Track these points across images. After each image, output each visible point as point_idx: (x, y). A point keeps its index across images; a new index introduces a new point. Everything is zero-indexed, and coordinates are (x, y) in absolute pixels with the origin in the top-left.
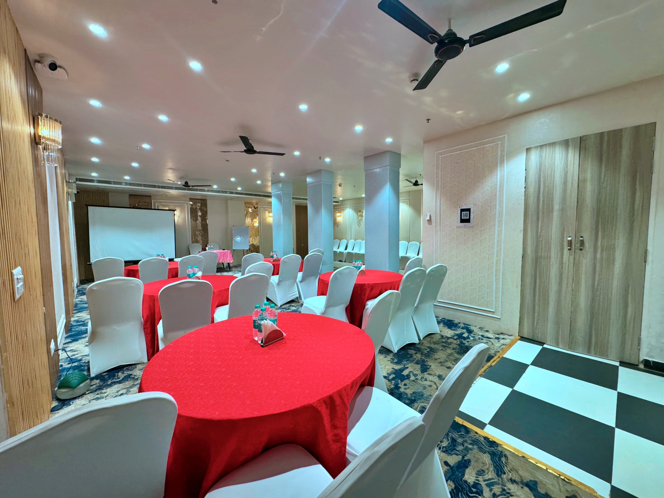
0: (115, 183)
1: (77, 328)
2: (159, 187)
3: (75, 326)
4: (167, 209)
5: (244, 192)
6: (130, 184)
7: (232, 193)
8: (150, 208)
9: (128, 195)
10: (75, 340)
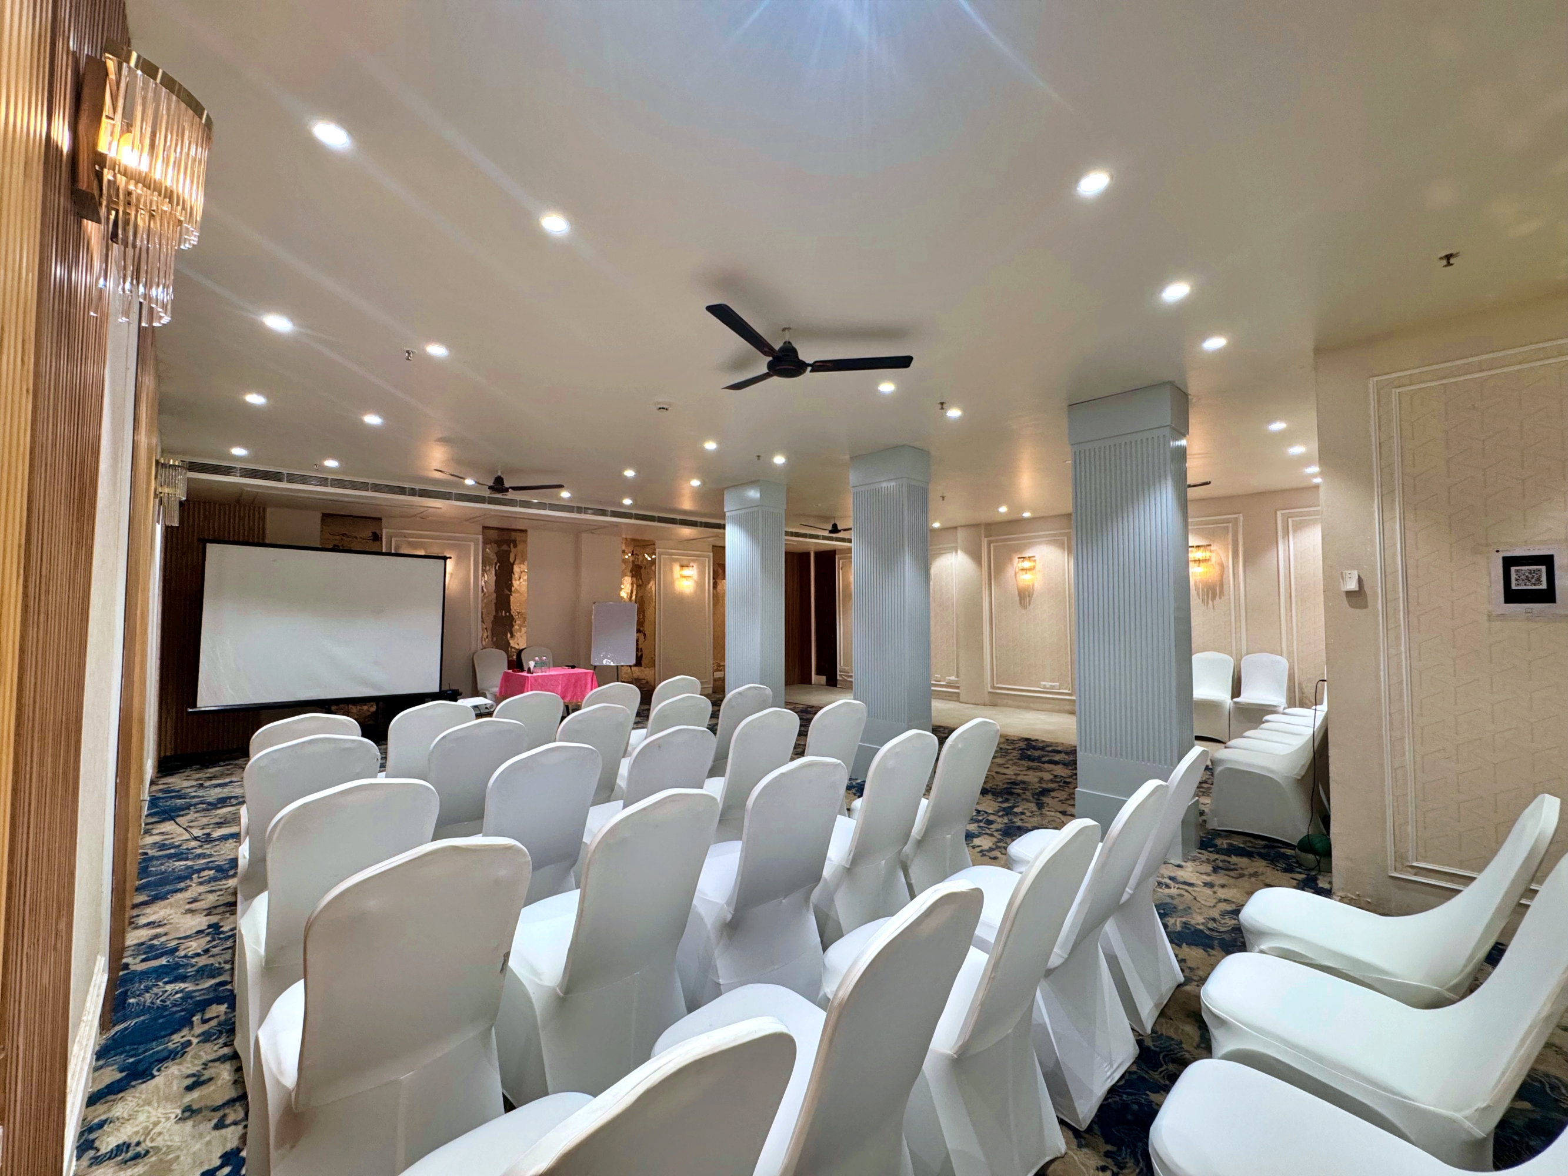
0: (292, 478)
1: (147, 990)
2: (413, 492)
3: (144, 975)
4: (422, 553)
5: (634, 512)
6: (336, 483)
7: (603, 513)
8: (379, 550)
9: (319, 516)
10: (141, 1068)
